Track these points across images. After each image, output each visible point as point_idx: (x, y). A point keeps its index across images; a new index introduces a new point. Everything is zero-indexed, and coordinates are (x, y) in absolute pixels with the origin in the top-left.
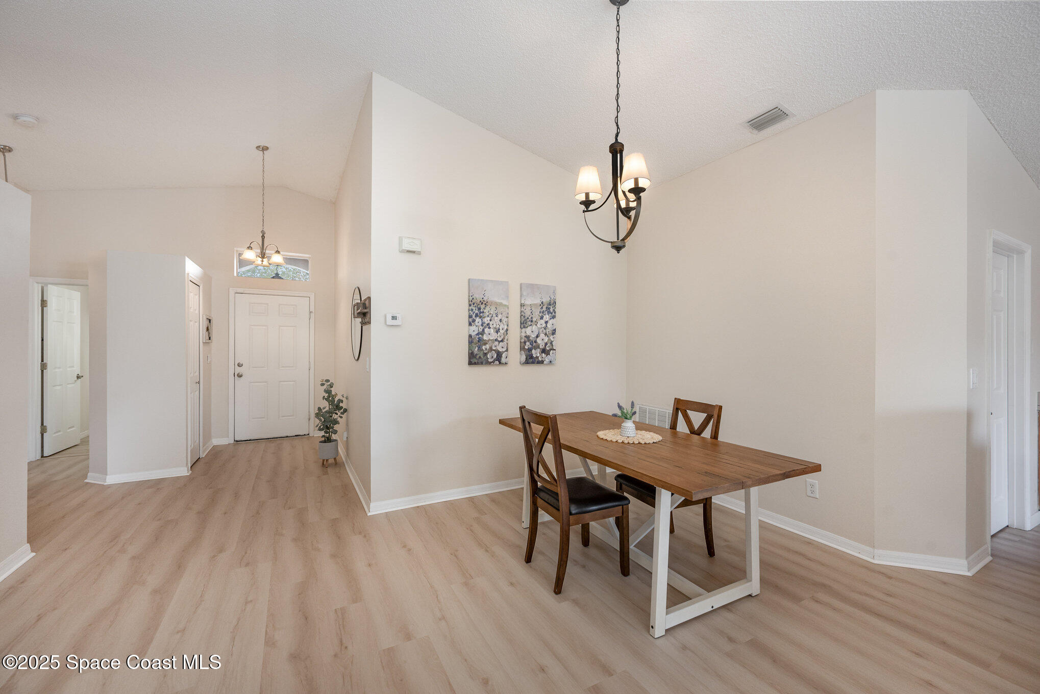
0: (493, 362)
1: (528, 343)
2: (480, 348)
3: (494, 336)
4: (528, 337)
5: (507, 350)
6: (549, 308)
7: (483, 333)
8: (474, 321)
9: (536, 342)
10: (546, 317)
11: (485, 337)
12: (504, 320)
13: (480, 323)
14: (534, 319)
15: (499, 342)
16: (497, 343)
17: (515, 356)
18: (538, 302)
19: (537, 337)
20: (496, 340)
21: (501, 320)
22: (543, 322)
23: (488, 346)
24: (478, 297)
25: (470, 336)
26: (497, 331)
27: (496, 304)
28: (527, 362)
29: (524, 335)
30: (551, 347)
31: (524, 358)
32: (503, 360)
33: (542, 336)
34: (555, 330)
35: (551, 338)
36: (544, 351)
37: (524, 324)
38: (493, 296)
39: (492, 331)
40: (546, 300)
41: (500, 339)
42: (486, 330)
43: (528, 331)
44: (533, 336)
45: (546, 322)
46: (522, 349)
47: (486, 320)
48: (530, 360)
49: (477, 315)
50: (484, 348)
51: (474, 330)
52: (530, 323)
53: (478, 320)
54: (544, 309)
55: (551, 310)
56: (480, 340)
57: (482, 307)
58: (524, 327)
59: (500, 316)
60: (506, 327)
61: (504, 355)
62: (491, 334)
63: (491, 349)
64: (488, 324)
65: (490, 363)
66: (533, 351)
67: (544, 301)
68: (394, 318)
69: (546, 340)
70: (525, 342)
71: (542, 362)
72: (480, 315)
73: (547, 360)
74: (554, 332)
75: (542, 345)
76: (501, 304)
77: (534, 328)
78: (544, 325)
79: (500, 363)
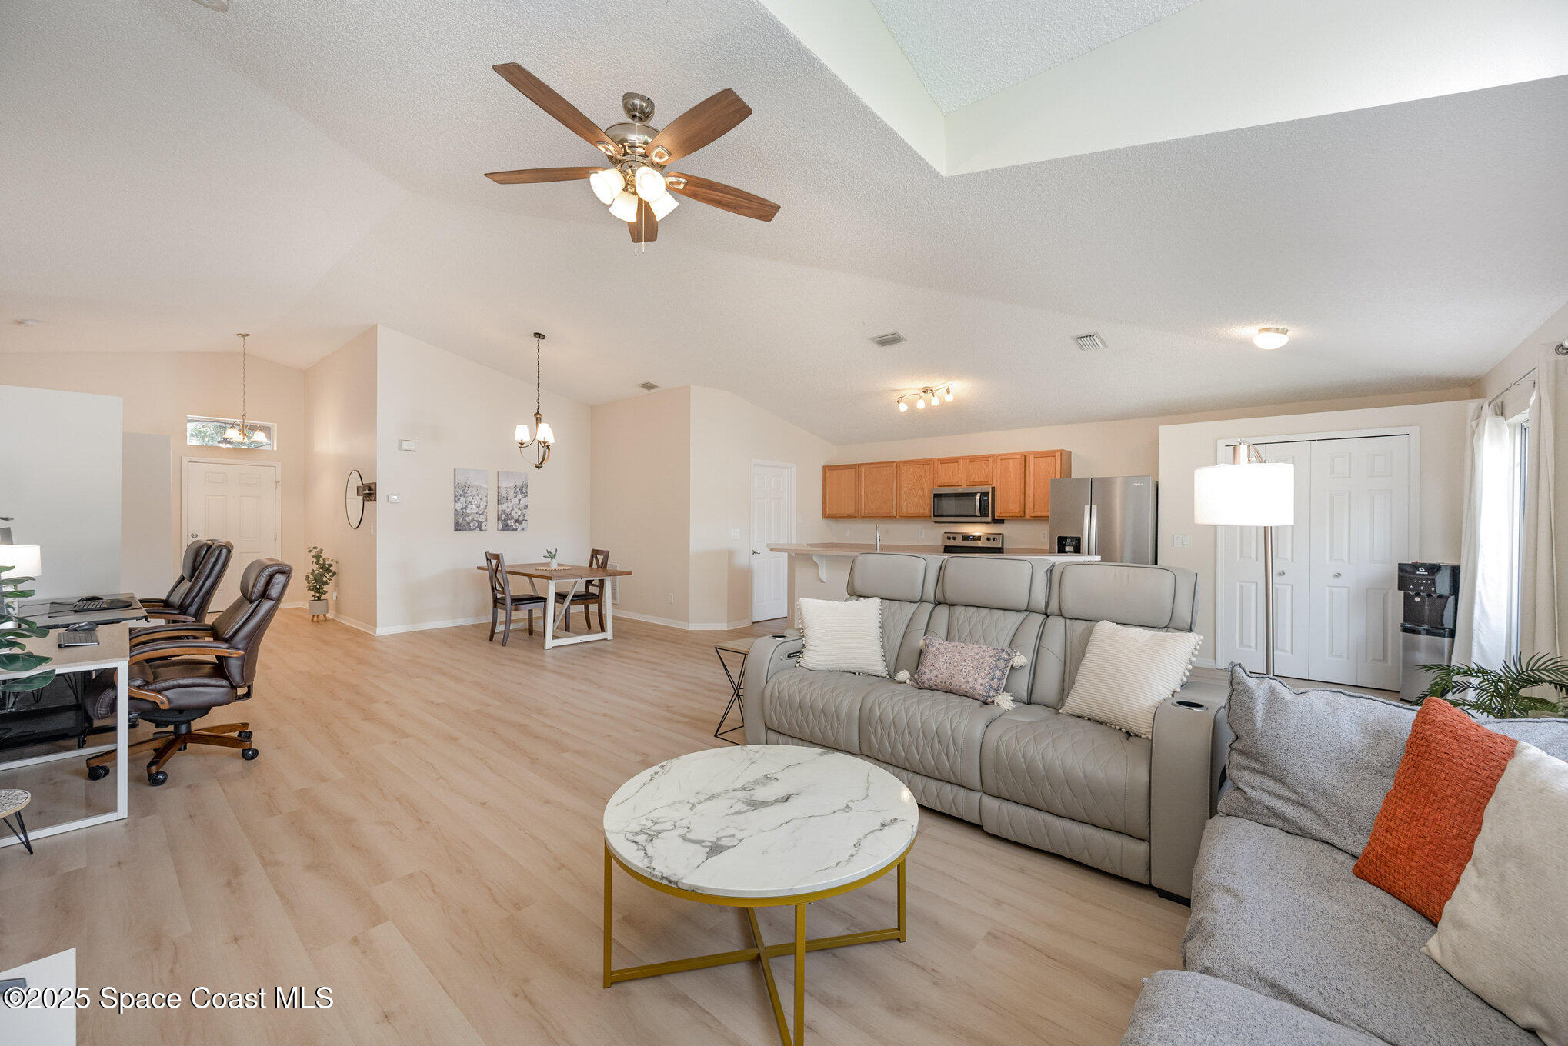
0: (475, 529)
1: (504, 515)
2: (463, 519)
3: (475, 510)
4: (504, 511)
5: (486, 521)
6: (522, 489)
7: (466, 508)
8: (459, 499)
9: (510, 514)
10: (520, 496)
11: (468, 511)
12: (484, 498)
13: (464, 501)
14: (509, 498)
15: (480, 514)
16: (478, 515)
17: (492, 524)
18: (513, 485)
19: (512, 510)
20: (477, 513)
21: (481, 499)
22: (517, 500)
23: (470, 518)
24: (461, 481)
25: (456, 510)
26: (478, 506)
27: (477, 487)
28: (503, 529)
29: (500, 509)
30: (523, 518)
31: (500, 526)
32: (483, 527)
33: (516, 510)
34: (527, 506)
35: (524, 511)
36: (517, 521)
37: (499, 502)
38: (475, 481)
39: (474, 506)
40: (519, 483)
41: (480, 512)
42: (469, 506)
43: (504, 506)
44: (508, 510)
45: (520, 500)
46: (499, 519)
47: (469, 498)
48: (506, 527)
49: (461, 495)
50: (467, 518)
51: (459, 506)
52: (505, 500)
53: (462, 498)
54: (518, 490)
55: (524, 491)
56: (464, 513)
57: (466, 488)
58: (501, 504)
59: (480, 496)
60: (485, 504)
61: (484, 524)
62: (472, 509)
63: (473, 520)
64: (470, 501)
65: (472, 530)
66: (509, 521)
67: (517, 484)
69: (519, 512)
70: (501, 515)
71: (516, 529)
72: (464, 494)
73: (520, 527)
74: (526, 507)
75: (516, 517)
76: (481, 487)
77: (509, 504)
78: (518, 502)
79: (480, 530)
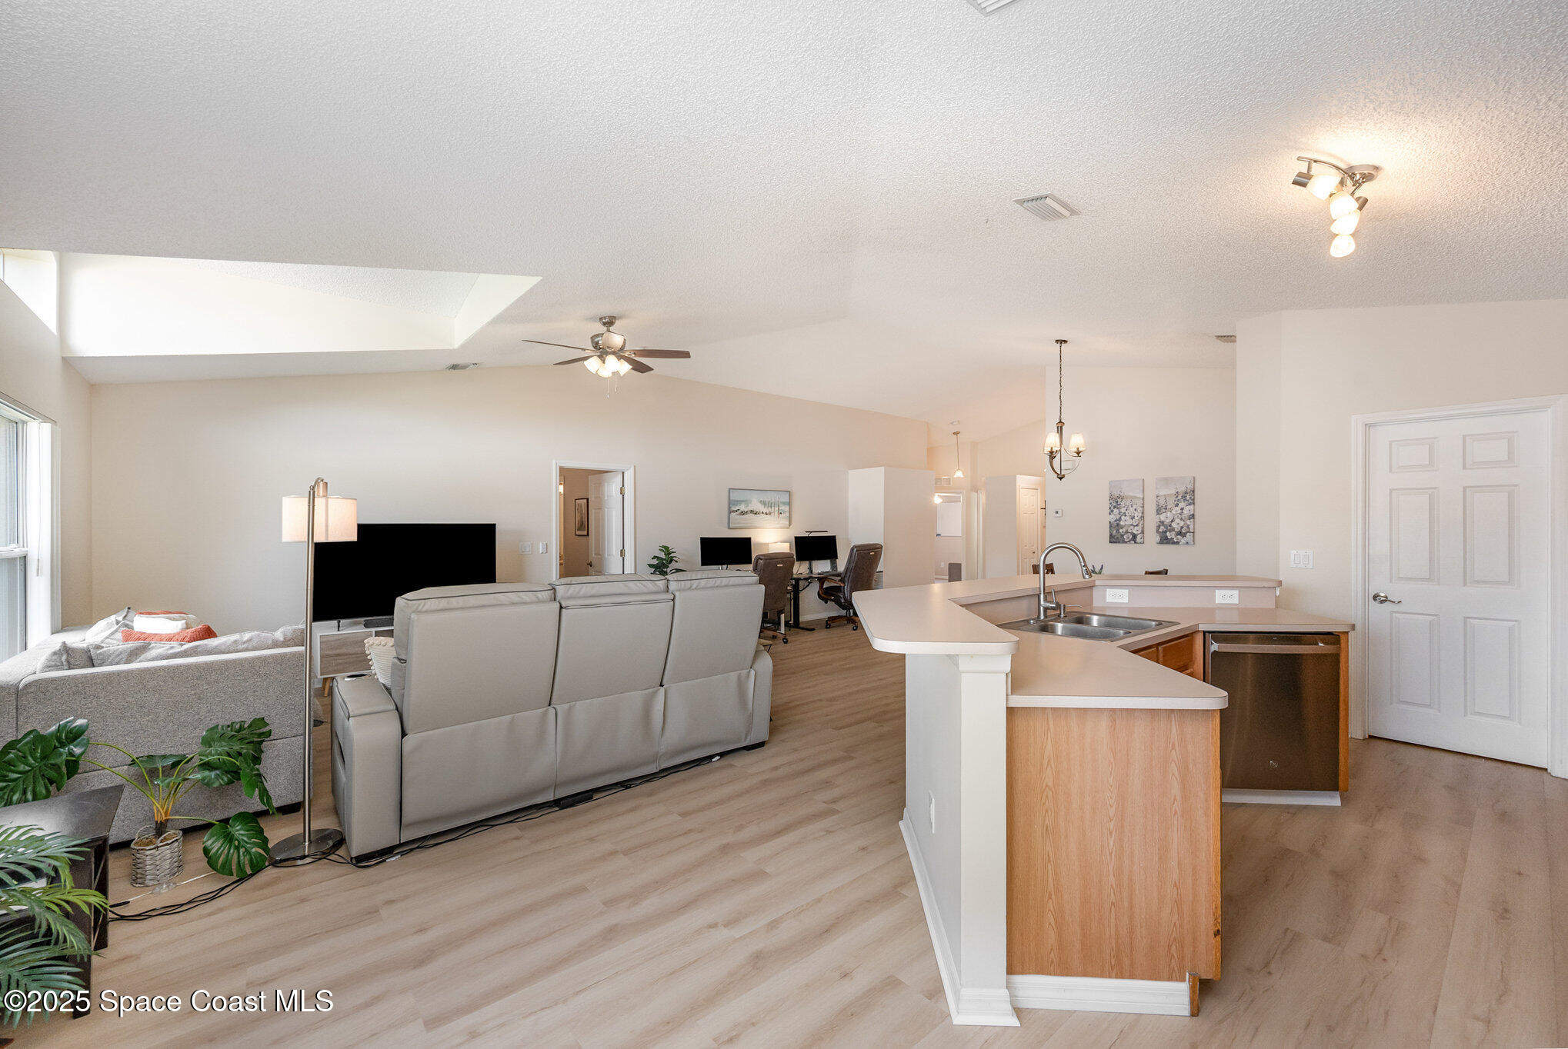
0: (1129, 541)
1: (1162, 527)
2: (1117, 531)
3: (1129, 522)
4: (1162, 522)
5: (1143, 532)
6: (1189, 496)
7: (1120, 519)
8: (1112, 511)
9: (1170, 526)
10: (1182, 504)
11: (1122, 523)
12: (1139, 509)
13: (1118, 512)
14: (1168, 507)
15: (1134, 526)
16: (1132, 527)
17: (1152, 536)
18: (1173, 492)
19: (1172, 521)
20: (1132, 525)
21: (1135, 510)
22: (1178, 508)
23: (1124, 530)
24: (1116, 493)
25: (1110, 522)
26: (1133, 518)
27: (1132, 497)
28: (1161, 542)
29: (1158, 520)
30: (1188, 530)
31: (1158, 539)
32: (1138, 539)
33: (1177, 521)
34: (1193, 515)
35: (1188, 522)
36: (1180, 533)
37: (1159, 512)
38: (1127, 491)
39: (1128, 518)
40: (1182, 489)
41: (1135, 524)
42: (1123, 518)
43: (1163, 517)
44: (1168, 521)
45: (1182, 509)
46: (1158, 531)
47: (1123, 510)
48: (1164, 540)
49: (1115, 507)
50: (1121, 531)
51: (1113, 518)
52: (1164, 511)
53: (1115, 510)
54: (1180, 497)
55: (1188, 498)
56: (1118, 525)
57: (1119, 500)
58: (1158, 514)
59: (1135, 507)
60: (1140, 515)
61: (1139, 537)
62: (1126, 521)
63: (1127, 532)
64: (1125, 513)
65: (1126, 542)
66: (1168, 534)
67: (1179, 490)
68: (1057, 512)
69: (1182, 523)
70: (1159, 527)
71: (1178, 543)
72: (1117, 506)
73: (1183, 541)
74: (1192, 516)
75: (1177, 528)
76: (1136, 497)
77: (1169, 514)
78: (1180, 511)
79: (1135, 543)
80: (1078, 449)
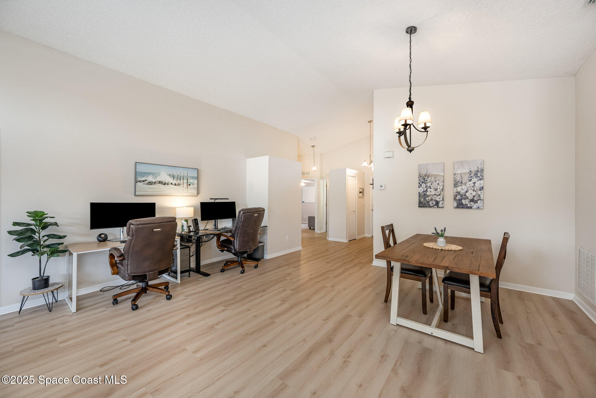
0: (433, 206)
1: (458, 196)
2: (425, 198)
3: (433, 192)
4: (459, 193)
5: (443, 200)
6: (479, 174)
7: (426, 191)
8: (421, 185)
9: (465, 195)
10: (474, 180)
11: (428, 193)
12: (441, 184)
13: (425, 186)
14: (464, 182)
15: (437, 195)
16: (436, 196)
17: (449, 203)
18: (467, 171)
19: (466, 192)
20: (435, 195)
21: (438, 184)
22: (471, 183)
23: (430, 198)
24: (423, 173)
25: (419, 193)
26: (436, 190)
27: (435, 175)
28: (458, 207)
29: (455, 191)
30: (479, 198)
31: (456, 204)
32: (440, 205)
33: (470, 191)
34: (483, 187)
35: (479, 192)
36: (472, 200)
37: (456, 185)
38: (432, 171)
39: (432, 190)
40: (474, 169)
41: (438, 194)
42: (429, 190)
43: (459, 189)
44: (463, 192)
45: (474, 183)
46: (455, 199)
47: (429, 184)
48: (460, 205)
49: (423, 182)
50: (427, 199)
51: (421, 190)
52: (460, 184)
53: (423, 184)
54: (472, 175)
55: (479, 175)
56: (425, 195)
57: (426, 178)
58: (456, 187)
59: (437, 182)
60: (442, 188)
61: (440, 203)
62: (431, 192)
63: (432, 200)
64: (430, 187)
65: (431, 207)
66: (463, 201)
67: (472, 170)
68: (381, 186)
69: (474, 193)
70: (456, 196)
71: (471, 208)
72: (425, 182)
73: (475, 206)
74: (482, 189)
75: (471, 197)
76: (438, 175)
77: (464, 187)
78: (472, 185)
79: (438, 207)
80: (425, 124)
